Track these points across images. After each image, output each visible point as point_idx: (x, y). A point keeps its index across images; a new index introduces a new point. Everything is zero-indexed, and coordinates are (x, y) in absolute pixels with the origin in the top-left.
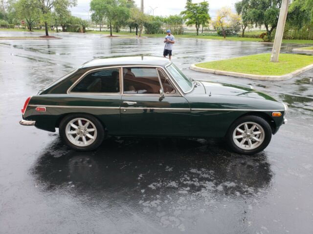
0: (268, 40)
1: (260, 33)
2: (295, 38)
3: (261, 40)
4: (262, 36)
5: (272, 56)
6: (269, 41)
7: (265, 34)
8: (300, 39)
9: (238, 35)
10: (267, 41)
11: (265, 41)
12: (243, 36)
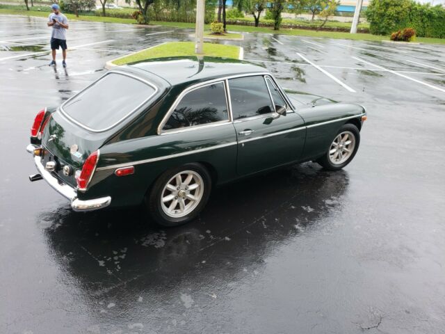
0: (144, 21)
1: (132, 12)
2: (173, 20)
3: (134, 21)
4: (135, 16)
5: (196, 47)
6: (145, 24)
7: (139, 13)
8: (178, 21)
9: (94, 12)
10: (142, 24)
11: (140, 23)
12: (104, 14)
